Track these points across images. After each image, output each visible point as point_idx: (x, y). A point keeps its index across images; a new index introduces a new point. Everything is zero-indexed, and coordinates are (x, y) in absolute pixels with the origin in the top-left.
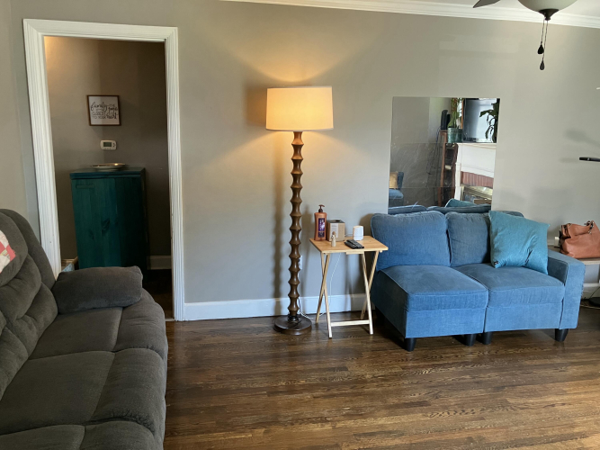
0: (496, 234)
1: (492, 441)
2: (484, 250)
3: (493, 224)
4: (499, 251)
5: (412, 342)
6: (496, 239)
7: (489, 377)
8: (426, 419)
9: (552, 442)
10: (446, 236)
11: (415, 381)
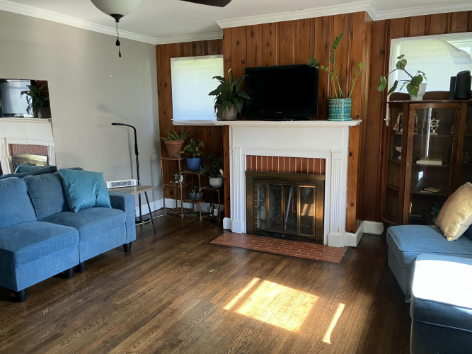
0: (69, 186)
1: (120, 335)
2: (61, 201)
3: (65, 179)
4: (75, 199)
5: (23, 293)
6: (70, 190)
7: (96, 294)
8: (65, 346)
9: (155, 316)
10: (27, 197)
11: (40, 323)
